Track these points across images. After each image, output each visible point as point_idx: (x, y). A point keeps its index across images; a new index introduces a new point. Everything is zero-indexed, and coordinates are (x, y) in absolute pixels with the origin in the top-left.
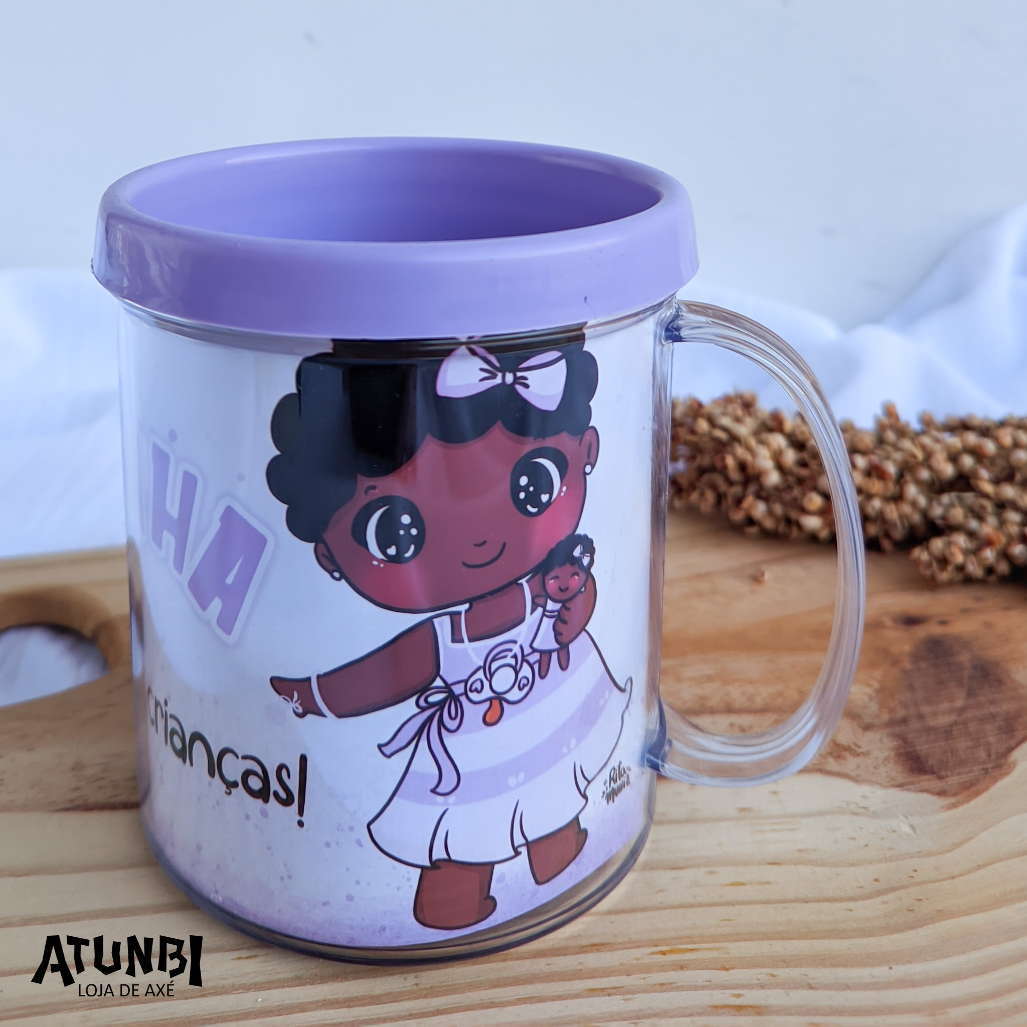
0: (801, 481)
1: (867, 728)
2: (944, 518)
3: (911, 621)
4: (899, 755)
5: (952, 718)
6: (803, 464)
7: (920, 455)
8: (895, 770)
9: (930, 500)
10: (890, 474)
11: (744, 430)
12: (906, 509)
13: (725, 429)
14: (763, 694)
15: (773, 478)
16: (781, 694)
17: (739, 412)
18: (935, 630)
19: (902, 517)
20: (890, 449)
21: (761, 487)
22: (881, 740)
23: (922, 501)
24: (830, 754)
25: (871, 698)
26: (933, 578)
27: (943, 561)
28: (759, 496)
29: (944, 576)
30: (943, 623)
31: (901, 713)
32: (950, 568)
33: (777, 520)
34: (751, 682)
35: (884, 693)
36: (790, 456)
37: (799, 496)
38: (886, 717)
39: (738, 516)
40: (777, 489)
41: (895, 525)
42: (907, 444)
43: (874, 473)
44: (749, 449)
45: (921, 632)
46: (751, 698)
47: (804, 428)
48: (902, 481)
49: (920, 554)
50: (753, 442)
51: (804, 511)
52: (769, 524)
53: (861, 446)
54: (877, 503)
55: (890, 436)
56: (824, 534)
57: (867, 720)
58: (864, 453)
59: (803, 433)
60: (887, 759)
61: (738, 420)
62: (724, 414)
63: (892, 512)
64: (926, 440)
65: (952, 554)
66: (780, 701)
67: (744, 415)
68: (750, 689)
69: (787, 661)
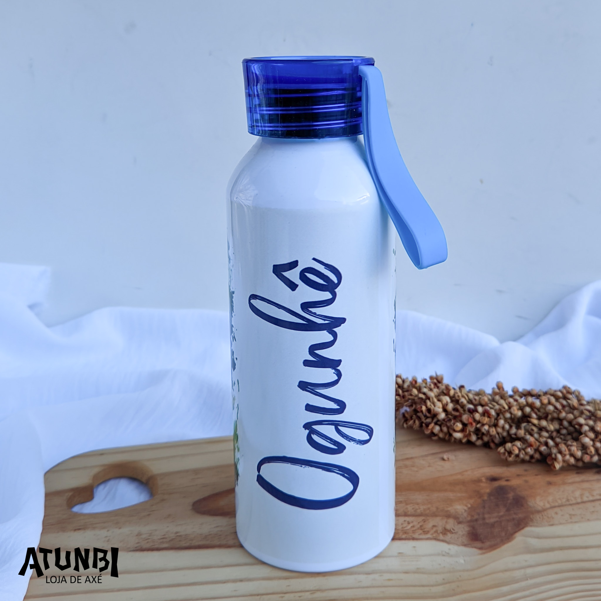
0: (455, 417)
1: (460, 523)
2: (515, 434)
3: (494, 479)
4: (469, 534)
5: (497, 519)
6: (455, 410)
7: (507, 407)
8: (465, 540)
9: (511, 427)
10: (493, 415)
11: (432, 394)
12: (500, 430)
13: (424, 394)
14: (422, 508)
15: (442, 416)
16: (429, 509)
17: (432, 386)
18: (503, 483)
19: (498, 433)
20: (495, 404)
21: (438, 421)
22: (463, 528)
23: (507, 427)
24: (442, 533)
25: (465, 511)
26: (506, 459)
27: (510, 453)
28: (436, 424)
29: (511, 459)
30: (507, 480)
31: (476, 517)
32: (513, 456)
33: (446, 434)
34: (418, 504)
35: (472, 509)
36: (450, 406)
37: (452, 425)
38: (469, 518)
39: (428, 432)
40: (444, 420)
41: (495, 437)
42: (502, 402)
43: (486, 414)
44: (434, 403)
45: (496, 484)
46: (416, 511)
47: (460, 394)
48: (499, 418)
49: (501, 450)
50: (435, 400)
51: (455, 431)
52: (441, 435)
53: (483, 403)
54: (486, 427)
55: (497, 398)
56: (464, 440)
57: (461, 520)
58: (482, 406)
59: (459, 396)
60: (463, 535)
61: (431, 390)
62: (425, 387)
63: (493, 431)
64: (511, 400)
65: (514, 450)
66: (428, 511)
67: (434, 388)
68: (417, 507)
69: (436, 495)
